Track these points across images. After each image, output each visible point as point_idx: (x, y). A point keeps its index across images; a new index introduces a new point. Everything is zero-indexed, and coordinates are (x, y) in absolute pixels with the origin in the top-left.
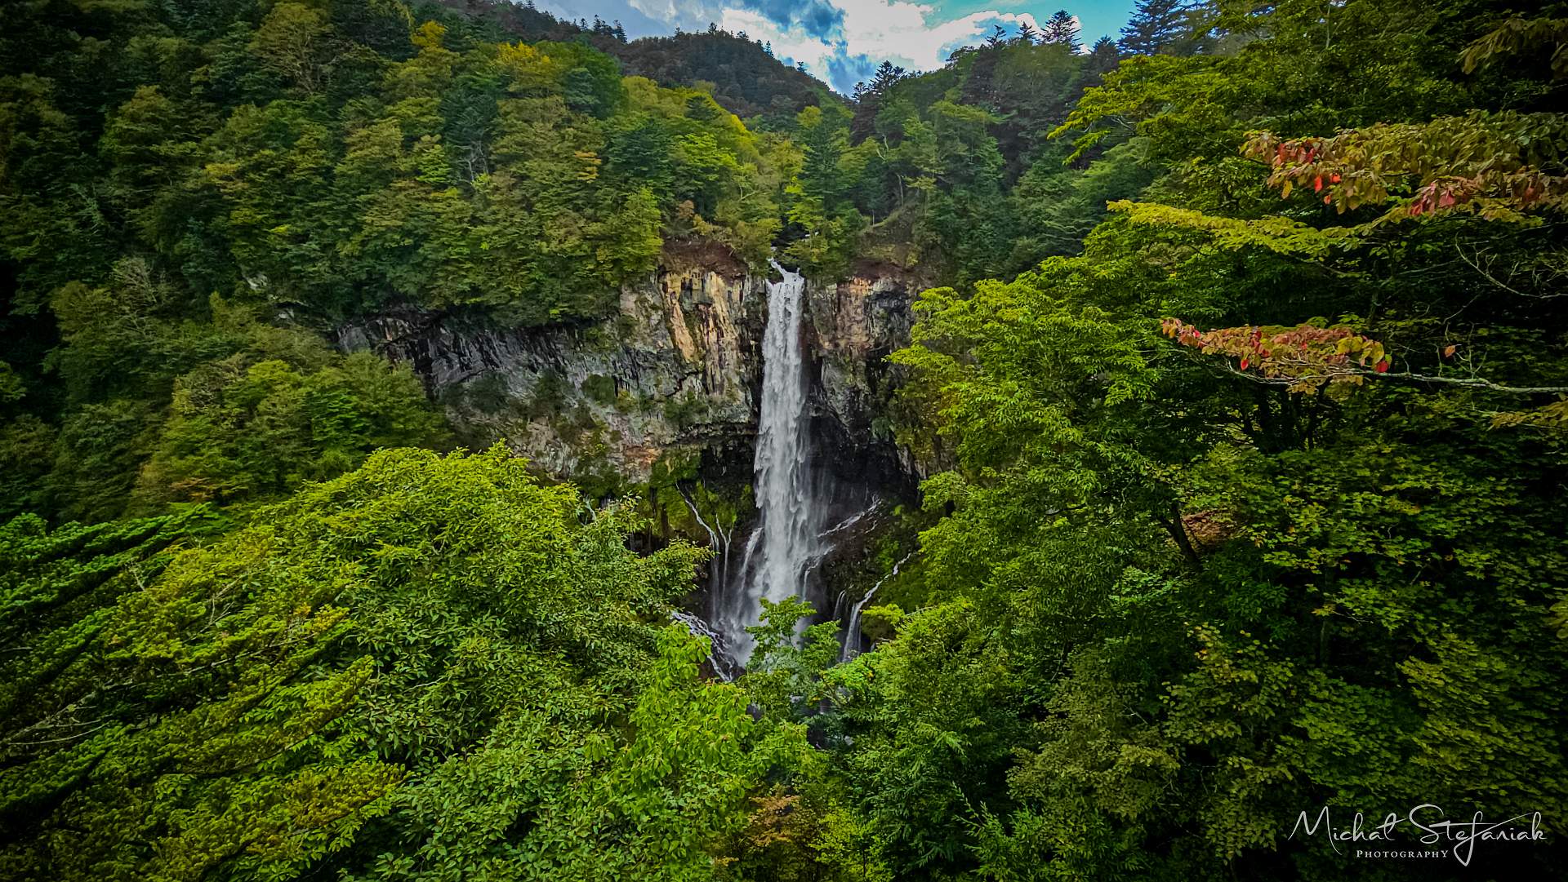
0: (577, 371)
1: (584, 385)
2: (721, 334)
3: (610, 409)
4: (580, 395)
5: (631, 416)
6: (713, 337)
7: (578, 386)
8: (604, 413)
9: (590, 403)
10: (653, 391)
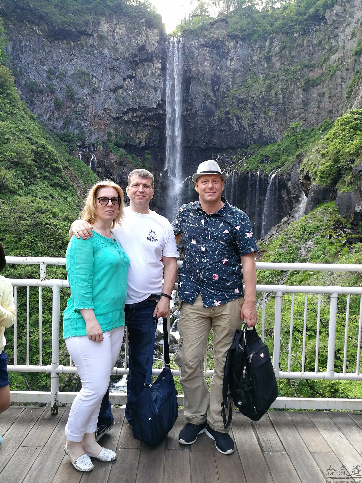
1: (72, 76)
4: (70, 81)
8: (83, 93)
9: (76, 87)
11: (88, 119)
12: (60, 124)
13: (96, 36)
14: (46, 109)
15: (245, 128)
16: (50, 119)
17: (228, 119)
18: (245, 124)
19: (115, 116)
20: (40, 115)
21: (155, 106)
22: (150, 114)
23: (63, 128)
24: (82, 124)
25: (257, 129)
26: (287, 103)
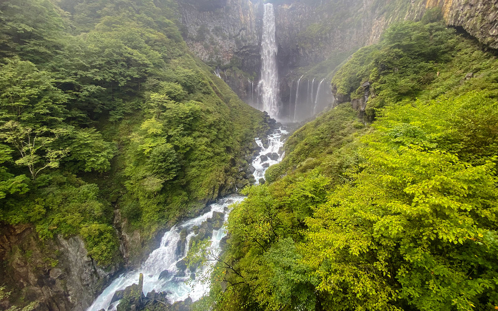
0: (211, 25)
1: (213, 30)
2: (251, 18)
3: (220, 38)
4: (212, 33)
5: (226, 41)
6: (249, 19)
7: (211, 30)
8: (219, 39)
9: (215, 37)
10: (232, 33)
11: (222, 54)
12: (207, 57)
13: (225, 7)
14: (200, 50)
15: (307, 54)
16: (202, 55)
17: (298, 49)
18: (307, 52)
19: (235, 51)
20: (197, 53)
21: (257, 44)
22: (254, 49)
23: (209, 59)
24: (219, 56)
25: (314, 54)
26: (332, 38)
